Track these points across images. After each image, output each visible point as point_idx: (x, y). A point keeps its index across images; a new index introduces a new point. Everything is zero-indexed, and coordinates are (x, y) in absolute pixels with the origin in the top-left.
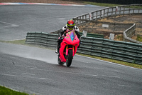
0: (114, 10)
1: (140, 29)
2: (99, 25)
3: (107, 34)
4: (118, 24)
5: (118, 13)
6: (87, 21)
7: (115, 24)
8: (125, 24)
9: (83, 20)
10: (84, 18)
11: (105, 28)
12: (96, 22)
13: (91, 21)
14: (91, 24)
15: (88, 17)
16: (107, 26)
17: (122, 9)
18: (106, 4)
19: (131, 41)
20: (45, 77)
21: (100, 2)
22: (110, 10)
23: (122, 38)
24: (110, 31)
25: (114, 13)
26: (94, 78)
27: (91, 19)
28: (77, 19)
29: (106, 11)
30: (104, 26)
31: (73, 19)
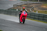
0: (27, 2)
1: (35, 8)
2: (22, 7)
4: (28, 7)
5: (28, 3)
6: (18, 6)
7: (27, 7)
8: (30, 7)
13: (19, 6)
14: (19, 7)
15: (18, 4)
17: (30, 2)
19: (32, 12)
22: (26, 2)
23: (30, 11)
25: (27, 3)
27: (19, 5)
28: (15, 5)
29: (24, 2)
31: (13, 5)
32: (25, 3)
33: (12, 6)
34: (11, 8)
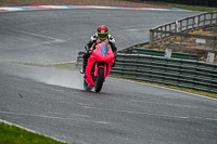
2: (192, 39)
3: (204, 53)
6: (171, 34)
7: (215, 38)
9: (165, 32)
10: (168, 29)
11: (201, 44)
12: (185, 35)
13: (179, 34)
14: (179, 38)
15: (173, 28)
16: (203, 41)
18: (202, 8)
20: (107, 120)
21: (193, 4)
22: (208, 17)
24: (207, 48)
25: (214, 22)
26: (183, 122)
27: (178, 31)
28: (157, 31)
30: (198, 41)
31: (151, 31)
32: (205, 21)
33: (145, 37)
34: (141, 45)
